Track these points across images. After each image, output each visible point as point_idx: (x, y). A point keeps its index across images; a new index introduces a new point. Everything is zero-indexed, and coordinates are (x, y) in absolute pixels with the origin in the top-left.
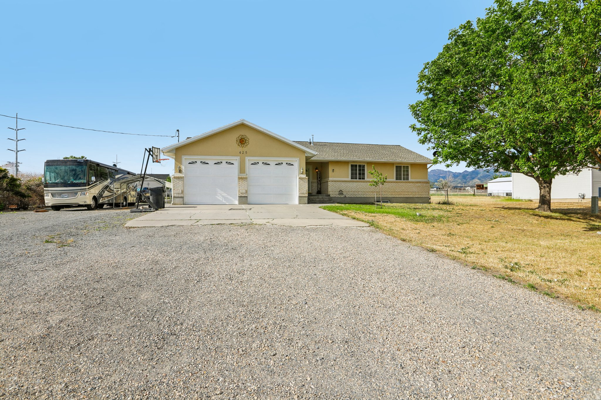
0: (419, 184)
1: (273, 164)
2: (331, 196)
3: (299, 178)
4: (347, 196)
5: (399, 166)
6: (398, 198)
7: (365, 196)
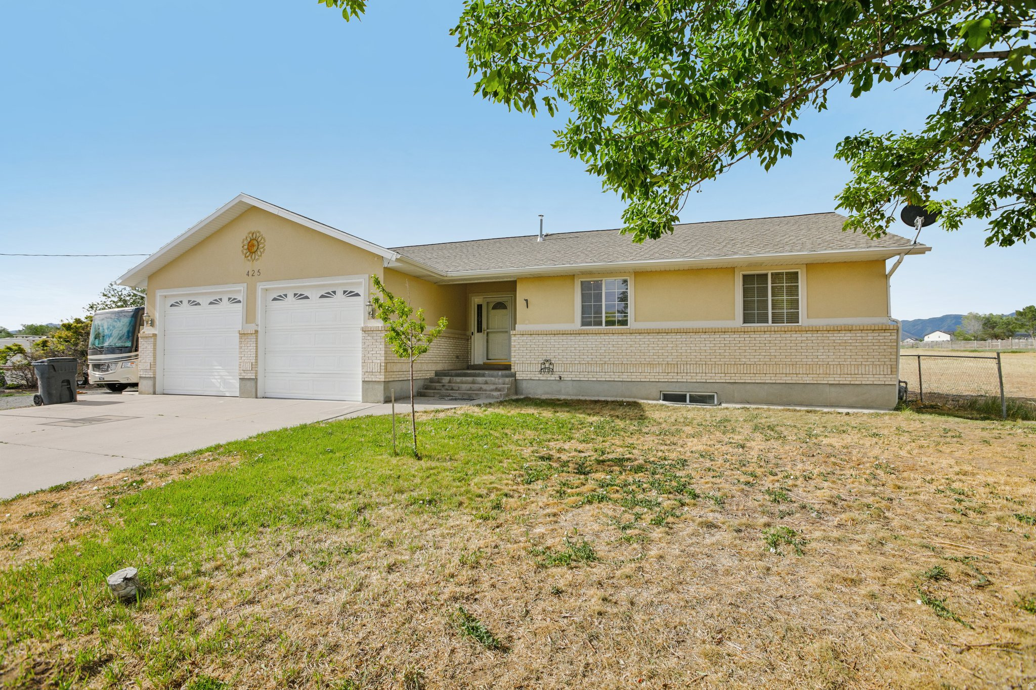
0: (848, 336)
1: (314, 295)
2: (518, 377)
3: (364, 330)
4: (567, 377)
5: (758, 275)
6: (748, 387)
7: (625, 377)
